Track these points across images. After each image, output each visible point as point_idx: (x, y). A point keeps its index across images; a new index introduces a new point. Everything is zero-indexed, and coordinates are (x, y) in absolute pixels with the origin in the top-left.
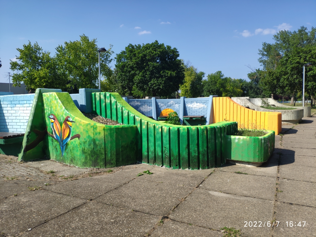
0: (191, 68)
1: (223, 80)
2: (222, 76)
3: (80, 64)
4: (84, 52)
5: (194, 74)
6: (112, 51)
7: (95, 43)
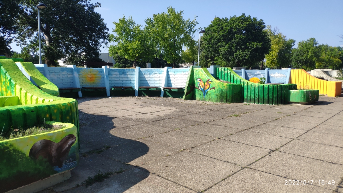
0: (279, 35)
1: (317, 47)
2: (316, 44)
3: (166, 36)
4: (170, 23)
5: (282, 41)
6: (196, 22)
7: (182, 15)
